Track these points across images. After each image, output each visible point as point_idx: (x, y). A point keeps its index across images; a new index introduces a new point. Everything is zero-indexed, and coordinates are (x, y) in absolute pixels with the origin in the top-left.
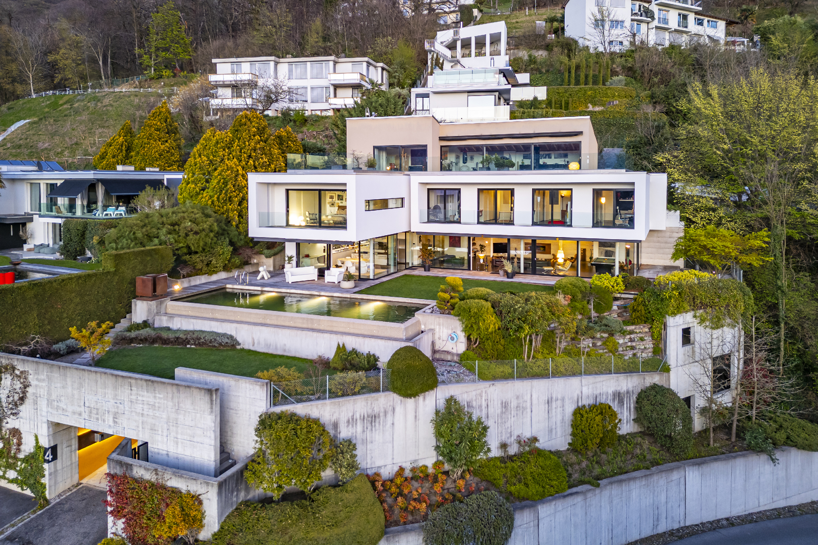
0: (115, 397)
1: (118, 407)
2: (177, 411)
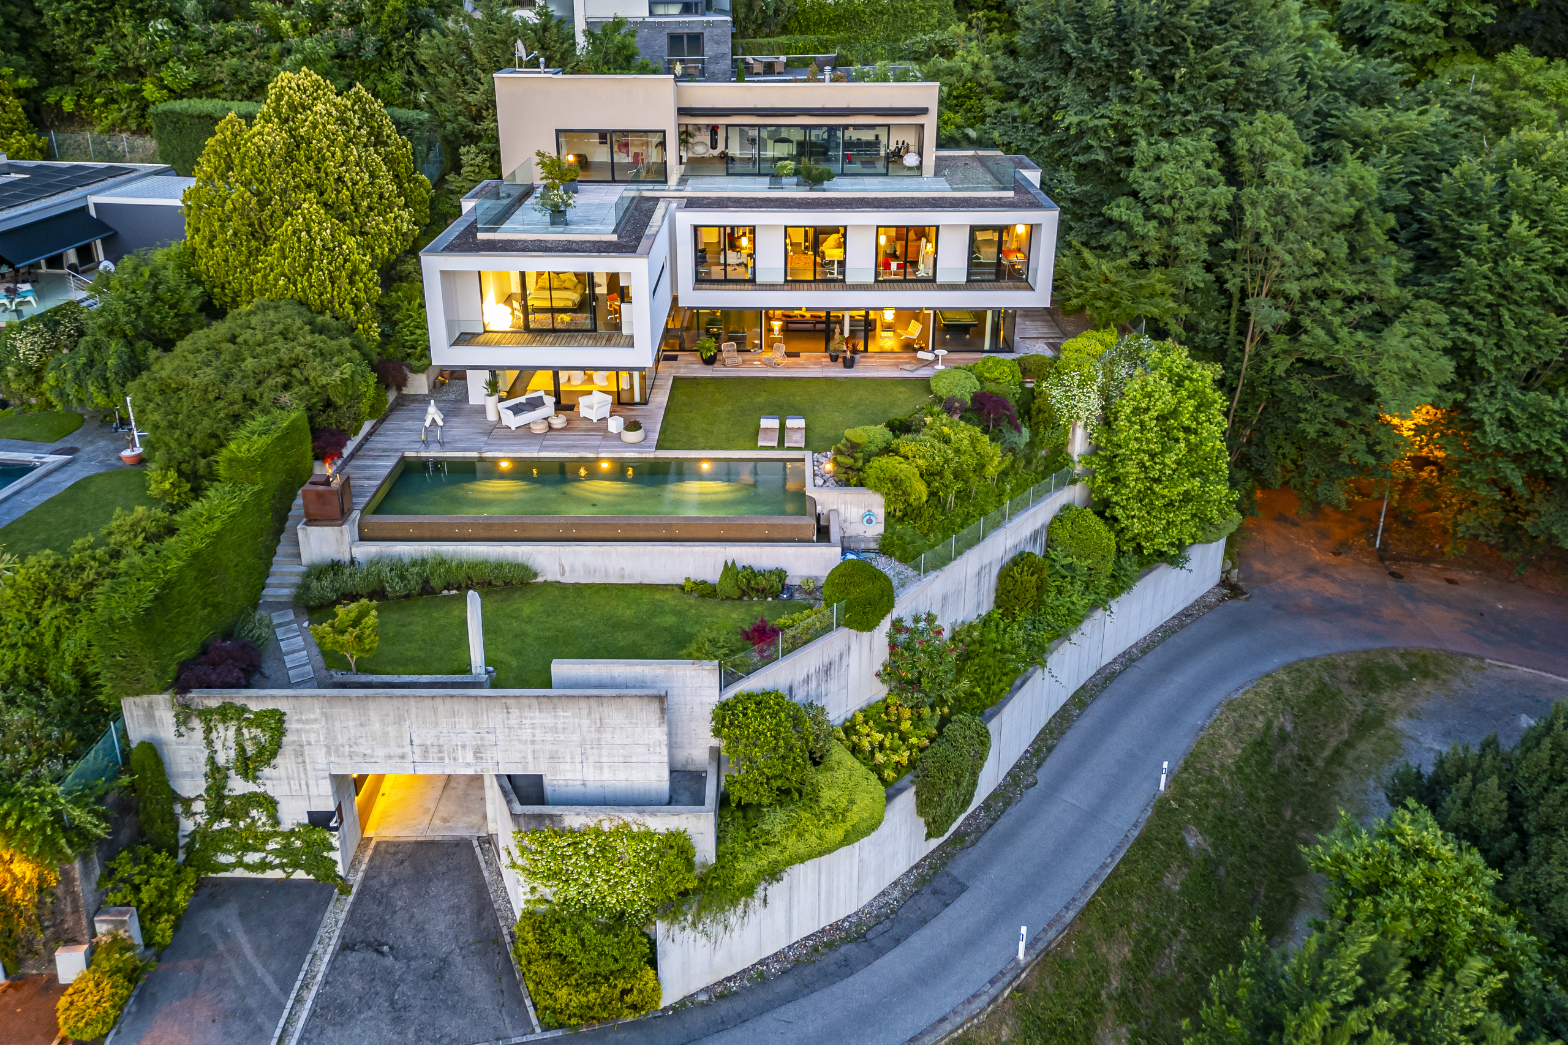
0: (475, 725)
1: (482, 739)
2: (600, 729)
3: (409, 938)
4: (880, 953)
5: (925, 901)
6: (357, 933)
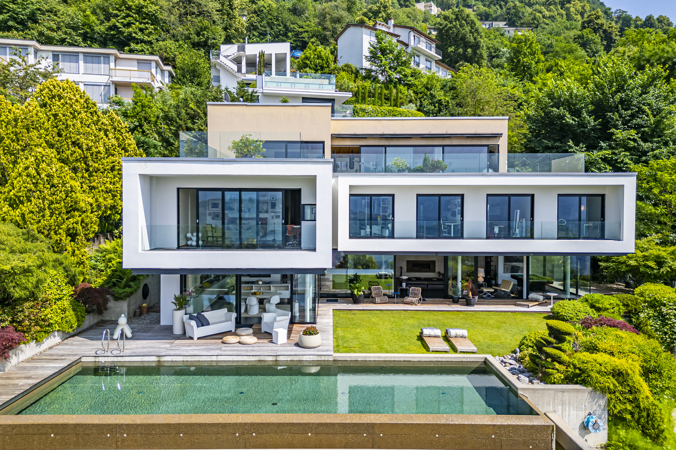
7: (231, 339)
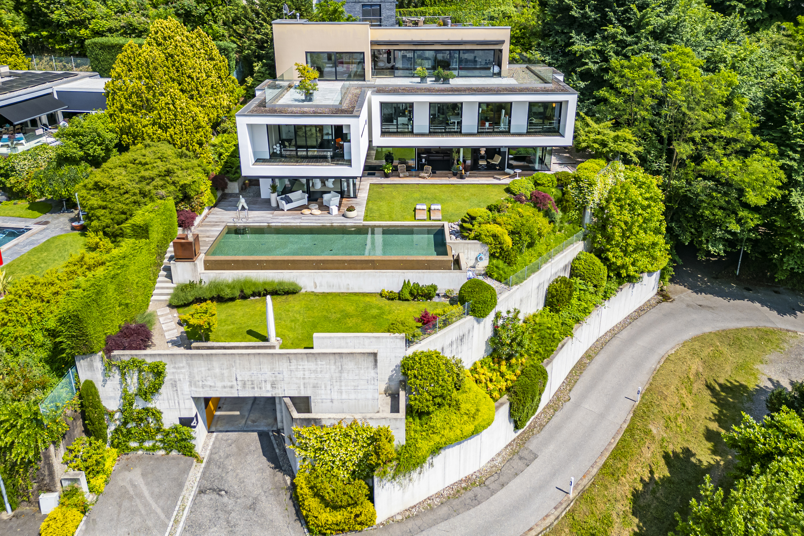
0: (272, 369)
1: (276, 377)
3: (236, 487)
4: (493, 493)
5: (517, 463)
6: (208, 485)
7: (306, 211)
